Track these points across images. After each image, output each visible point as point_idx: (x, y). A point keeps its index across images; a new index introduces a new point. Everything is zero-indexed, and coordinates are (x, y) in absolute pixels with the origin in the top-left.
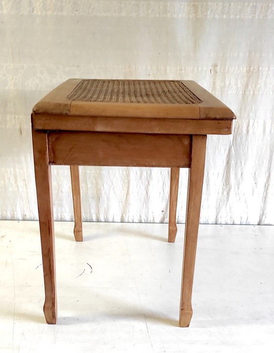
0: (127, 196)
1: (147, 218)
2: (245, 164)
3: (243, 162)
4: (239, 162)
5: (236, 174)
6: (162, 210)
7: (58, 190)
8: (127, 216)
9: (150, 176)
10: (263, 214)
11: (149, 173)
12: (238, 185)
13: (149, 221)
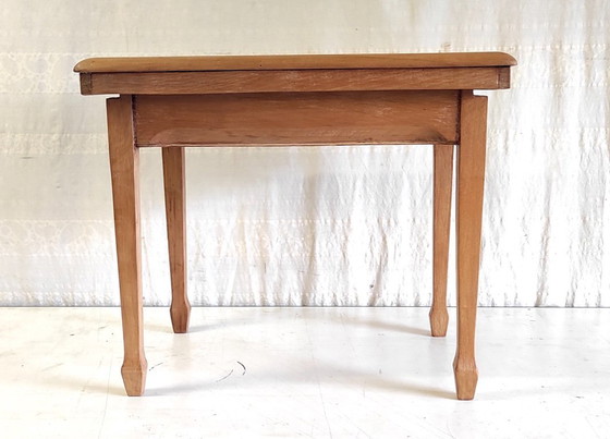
0: (311, 261)
1: (346, 298)
2: (505, 203)
3: (502, 199)
4: (495, 199)
5: (492, 221)
6: (370, 283)
7: (197, 254)
8: (313, 295)
9: (348, 227)
10: (542, 288)
11: (346, 221)
12: (497, 238)
13: (349, 303)
